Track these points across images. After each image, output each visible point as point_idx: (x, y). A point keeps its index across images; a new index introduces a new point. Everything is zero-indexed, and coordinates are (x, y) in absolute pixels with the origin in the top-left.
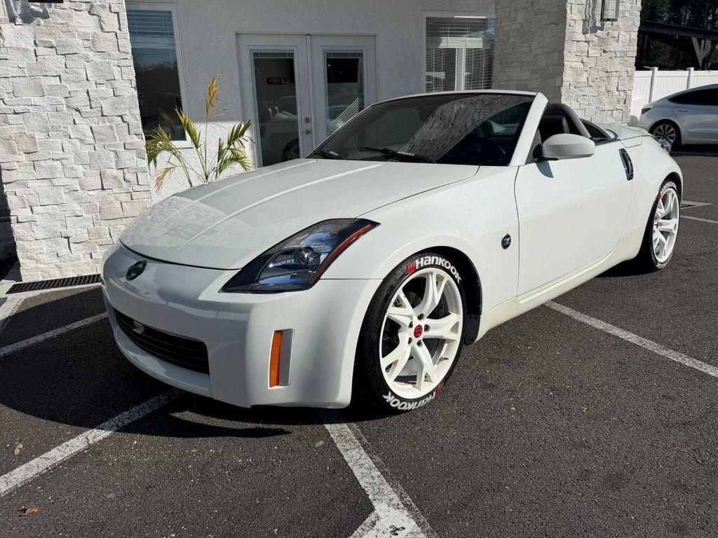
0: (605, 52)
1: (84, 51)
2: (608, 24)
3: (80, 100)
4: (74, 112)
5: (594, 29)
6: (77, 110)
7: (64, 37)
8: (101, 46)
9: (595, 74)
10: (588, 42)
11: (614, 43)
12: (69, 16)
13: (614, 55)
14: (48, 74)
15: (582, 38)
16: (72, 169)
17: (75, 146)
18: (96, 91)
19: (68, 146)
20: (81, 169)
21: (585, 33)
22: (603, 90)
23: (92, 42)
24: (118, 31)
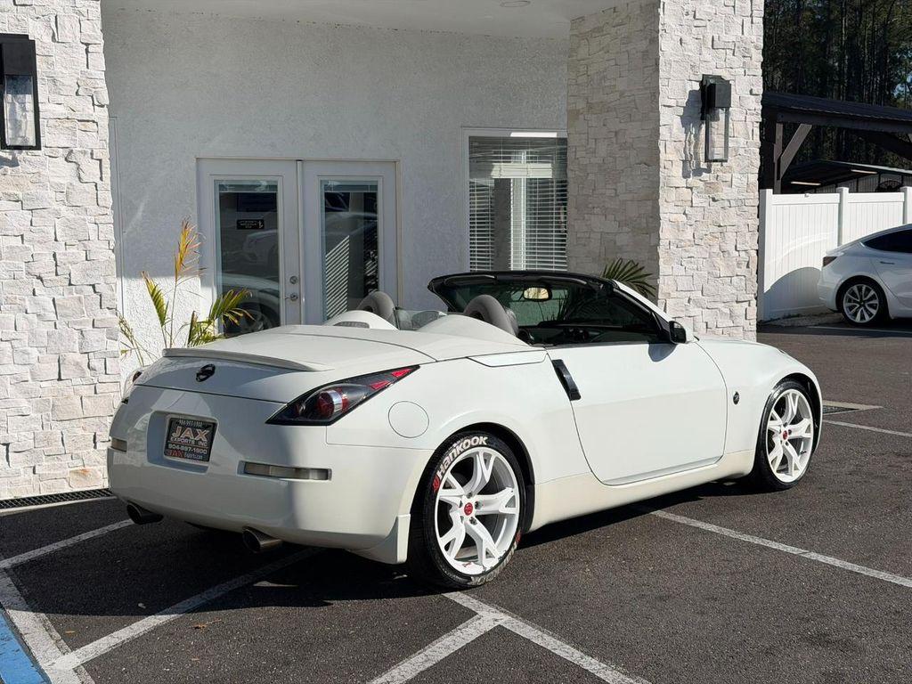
0: (714, 200)
1: (55, 206)
2: (715, 166)
3: (44, 265)
4: (35, 280)
5: (698, 172)
6: (39, 278)
7: (33, 189)
8: (76, 199)
9: (702, 230)
10: (691, 188)
11: (726, 189)
12: (42, 164)
13: (727, 204)
14: (9, 233)
15: (682, 183)
16: (24, 352)
17: (31, 323)
18: (65, 255)
19: (22, 323)
20: (35, 352)
21: (686, 176)
22: (716, 249)
23: (66, 195)
24: (98, 181)
